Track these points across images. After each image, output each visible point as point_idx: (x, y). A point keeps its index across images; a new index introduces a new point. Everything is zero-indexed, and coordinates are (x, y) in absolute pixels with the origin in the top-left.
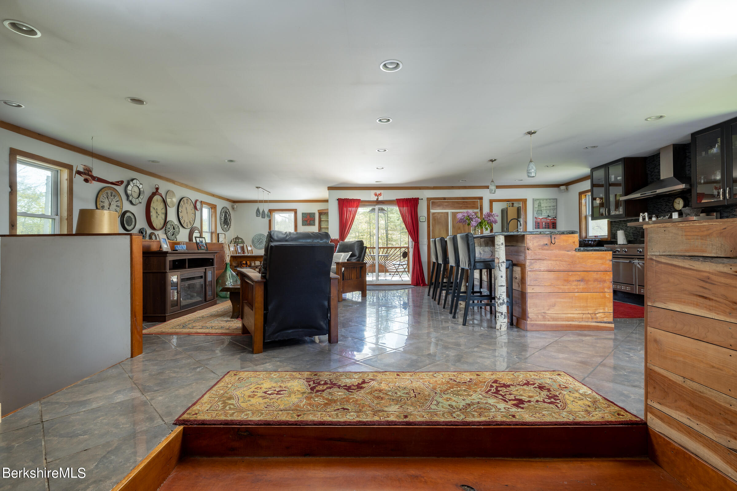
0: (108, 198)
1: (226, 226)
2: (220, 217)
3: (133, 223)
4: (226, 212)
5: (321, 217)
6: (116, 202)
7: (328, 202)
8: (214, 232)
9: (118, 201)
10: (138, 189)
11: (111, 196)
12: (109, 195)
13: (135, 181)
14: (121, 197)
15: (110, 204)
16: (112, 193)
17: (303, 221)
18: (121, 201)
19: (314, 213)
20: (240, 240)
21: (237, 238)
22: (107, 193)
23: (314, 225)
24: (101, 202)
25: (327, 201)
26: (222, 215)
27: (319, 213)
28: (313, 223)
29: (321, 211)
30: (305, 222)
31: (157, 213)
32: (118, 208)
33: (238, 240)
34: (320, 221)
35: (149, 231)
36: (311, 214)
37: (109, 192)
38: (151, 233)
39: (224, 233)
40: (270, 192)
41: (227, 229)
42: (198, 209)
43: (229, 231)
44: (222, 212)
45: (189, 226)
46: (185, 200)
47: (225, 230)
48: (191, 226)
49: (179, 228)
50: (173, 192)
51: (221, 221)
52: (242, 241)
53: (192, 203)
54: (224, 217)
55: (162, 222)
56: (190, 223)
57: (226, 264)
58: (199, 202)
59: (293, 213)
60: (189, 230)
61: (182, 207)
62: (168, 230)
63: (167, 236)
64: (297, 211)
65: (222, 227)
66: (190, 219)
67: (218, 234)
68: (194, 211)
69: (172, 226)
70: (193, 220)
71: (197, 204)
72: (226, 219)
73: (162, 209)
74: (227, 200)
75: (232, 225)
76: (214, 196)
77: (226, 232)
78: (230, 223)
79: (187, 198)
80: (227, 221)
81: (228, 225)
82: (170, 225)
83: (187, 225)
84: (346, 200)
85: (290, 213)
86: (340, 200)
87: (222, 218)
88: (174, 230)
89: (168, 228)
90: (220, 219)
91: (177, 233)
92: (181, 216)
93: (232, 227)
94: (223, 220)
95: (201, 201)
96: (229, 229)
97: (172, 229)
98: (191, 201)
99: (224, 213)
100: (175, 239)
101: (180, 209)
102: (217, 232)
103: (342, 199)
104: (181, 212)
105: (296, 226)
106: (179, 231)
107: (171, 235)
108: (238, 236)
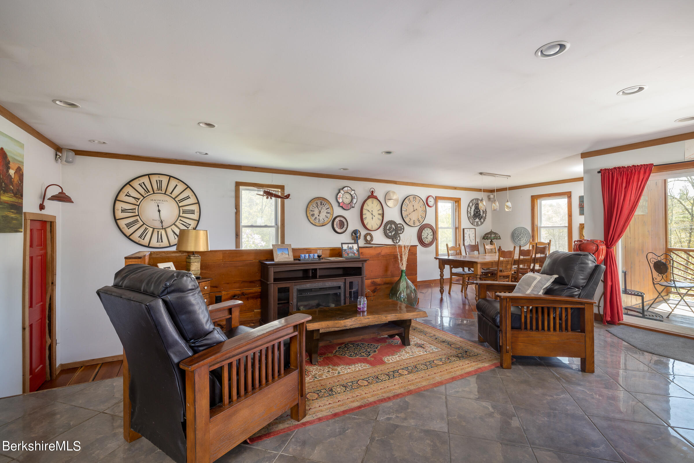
0: (317, 207)
1: (477, 220)
2: (467, 211)
3: (345, 226)
6: (326, 209)
8: (457, 228)
9: (328, 208)
10: (350, 195)
11: (321, 205)
12: (319, 204)
13: (346, 189)
14: (331, 205)
15: (320, 212)
16: (321, 203)
17: (582, 207)
18: (332, 208)
20: (493, 236)
21: (491, 233)
22: (317, 203)
24: (311, 211)
26: (471, 208)
31: (372, 214)
32: (328, 214)
33: (491, 235)
35: (363, 232)
37: (319, 202)
38: (367, 233)
39: (475, 227)
41: (479, 223)
42: (430, 205)
43: (483, 225)
44: (471, 204)
45: (417, 224)
46: (411, 198)
47: (475, 224)
48: (420, 224)
49: (403, 226)
50: (394, 193)
51: (469, 215)
52: (497, 236)
53: (422, 200)
54: (475, 210)
55: (379, 222)
56: (419, 220)
57: (402, 271)
58: (432, 198)
59: (566, 198)
60: (418, 228)
61: (407, 206)
62: (387, 229)
63: (386, 235)
64: (571, 195)
65: (471, 221)
66: (418, 216)
67: (464, 229)
68: (424, 208)
69: (393, 226)
70: (422, 217)
71: (428, 200)
72: (477, 212)
73: (378, 210)
74: (480, 190)
75: (487, 217)
76: (456, 188)
77: (477, 226)
78: (484, 217)
79: (414, 196)
80: (480, 214)
81: (481, 218)
82: (391, 225)
83: (414, 223)
84: (617, 171)
85: (561, 199)
86: (604, 172)
87: (470, 212)
88: (396, 229)
89: (388, 228)
90: (467, 213)
91: (401, 232)
92: (405, 214)
93: (486, 220)
94: (472, 214)
95: (436, 197)
96: (482, 223)
97: (393, 228)
98: (420, 199)
99: (474, 205)
100: (399, 238)
101: (404, 208)
102: (462, 227)
103: (607, 169)
104: (405, 211)
105: (570, 216)
106: (404, 230)
107: (392, 234)
108: (491, 230)
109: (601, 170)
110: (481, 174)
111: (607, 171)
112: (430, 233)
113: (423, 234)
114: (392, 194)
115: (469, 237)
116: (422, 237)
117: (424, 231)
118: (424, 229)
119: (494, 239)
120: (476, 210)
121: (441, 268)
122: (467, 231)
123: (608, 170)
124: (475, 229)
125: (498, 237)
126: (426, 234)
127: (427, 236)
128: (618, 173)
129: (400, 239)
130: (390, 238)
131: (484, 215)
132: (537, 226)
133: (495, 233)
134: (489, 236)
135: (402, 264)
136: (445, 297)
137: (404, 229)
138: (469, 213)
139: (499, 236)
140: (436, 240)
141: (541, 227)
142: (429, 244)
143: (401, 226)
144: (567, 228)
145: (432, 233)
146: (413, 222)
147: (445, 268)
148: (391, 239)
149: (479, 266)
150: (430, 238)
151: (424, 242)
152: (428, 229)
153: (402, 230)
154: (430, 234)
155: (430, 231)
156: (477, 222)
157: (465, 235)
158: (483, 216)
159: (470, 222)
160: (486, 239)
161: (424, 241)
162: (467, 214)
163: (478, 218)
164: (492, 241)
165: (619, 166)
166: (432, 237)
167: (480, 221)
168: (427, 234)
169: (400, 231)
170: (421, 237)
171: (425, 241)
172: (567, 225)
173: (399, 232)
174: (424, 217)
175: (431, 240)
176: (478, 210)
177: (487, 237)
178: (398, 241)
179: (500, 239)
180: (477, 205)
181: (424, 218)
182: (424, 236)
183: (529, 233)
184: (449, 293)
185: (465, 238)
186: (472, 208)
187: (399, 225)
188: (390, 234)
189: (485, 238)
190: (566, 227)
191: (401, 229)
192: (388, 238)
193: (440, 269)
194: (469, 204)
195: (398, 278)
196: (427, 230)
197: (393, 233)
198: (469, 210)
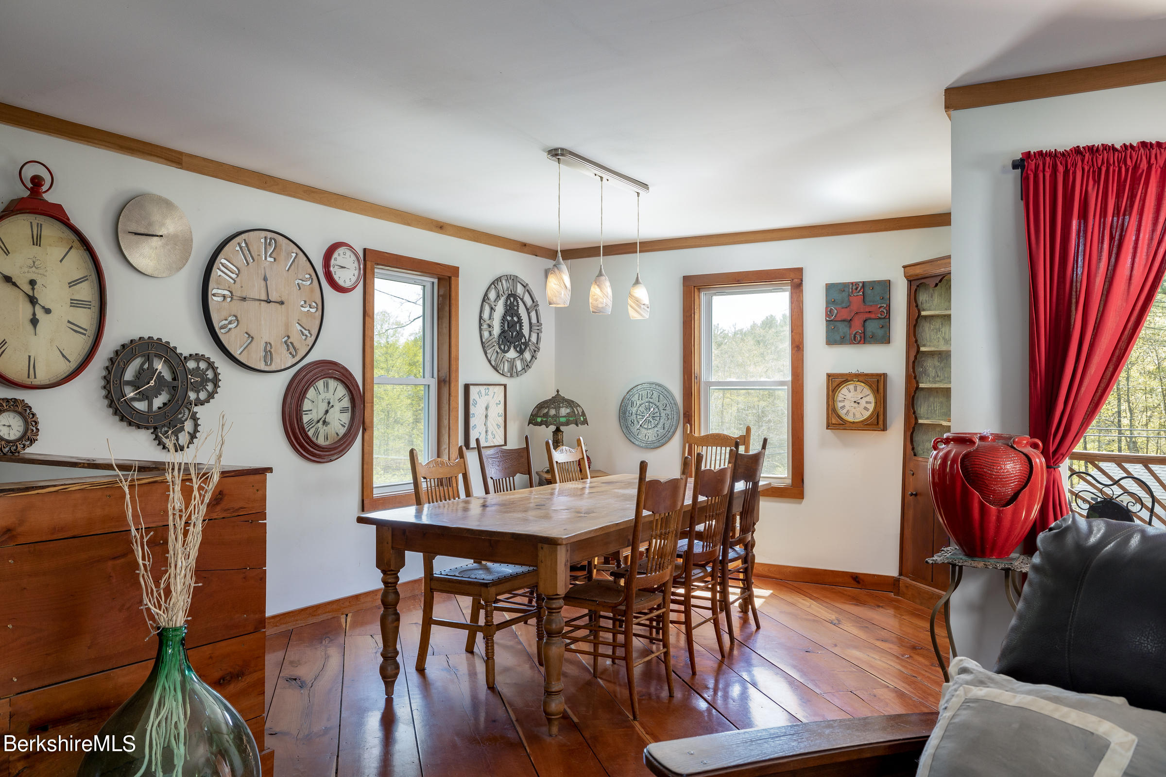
1: (512, 354)
2: (481, 317)
4: (513, 296)
5: (923, 297)
7: (948, 223)
8: (444, 381)
17: (832, 321)
19: (886, 286)
20: (564, 411)
21: (557, 400)
23: (886, 340)
25: (941, 219)
26: (492, 309)
27: (910, 282)
28: (880, 332)
29: (918, 271)
30: (843, 328)
31: (33, 301)
33: (558, 408)
34: (915, 321)
36: (868, 291)
39: (503, 380)
40: (645, 186)
41: (519, 365)
42: (341, 282)
43: (530, 371)
44: (492, 295)
45: (283, 358)
46: (257, 241)
47: (506, 370)
48: (297, 358)
49: (214, 369)
50: (167, 205)
51: (486, 334)
52: (576, 413)
53: (305, 259)
54: (504, 318)
55: (77, 346)
56: (290, 346)
57: (163, 636)
58: (349, 253)
59: (784, 291)
60: (281, 381)
61: (234, 276)
62: (128, 383)
63: (116, 412)
64: (802, 280)
65: (493, 358)
66: (287, 326)
67: (467, 387)
68: (312, 291)
69: (159, 366)
70: (306, 332)
71: (333, 262)
72: (512, 325)
73: (72, 284)
74: (523, 247)
75: (542, 345)
76: (441, 227)
77: (511, 376)
78: (533, 343)
79: (269, 235)
80: (520, 334)
81: (523, 347)
82: (148, 359)
83: (268, 355)
84: (1083, 161)
85: (770, 291)
86: (1037, 167)
87: (488, 322)
88: (174, 379)
89: (129, 375)
90: (481, 325)
91: (203, 396)
92: (224, 314)
93: (539, 355)
94: (496, 331)
95: (365, 250)
96: (527, 366)
97: (160, 377)
98: (296, 249)
99: (502, 300)
100: (188, 426)
101: (218, 283)
102: (463, 378)
103: (1049, 154)
104: (224, 297)
105: (798, 347)
106: (216, 385)
107: (150, 405)
108: (558, 391)
109: (1027, 155)
110: (556, 153)
111: (1048, 159)
112: (340, 400)
113: (307, 405)
114: (156, 215)
115: (486, 416)
116: (306, 419)
117: (311, 393)
118: (310, 383)
119: (567, 424)
120: (509, 318)
121: (389, 564)
122: (479, 393)
123: (1054, 156)
124: (505, 386)
125: (579, 418)
126: (323, 407)
127: (327, 412)
128: (1086, 168)
129: (196, 431)
130: (139, 427)
131: (534, 338)
132: (698, 378)
133: (571, 404)
134: (553, 412)
135: (168, 592)
136: (404, 696)
137: (216, 381)
138: (485, 326)
139: (583, 414)
140: (364, 430)
141: (709, 384)
142: (335, 449)
143: (203, 365)
144: (786, 387)
145: (346, 403)
146: (265, 350)
147: (403, 565)
148: (147, 428)
149: (562, 557)
150: (339, 421)
151: (314, 439)
152: (332, 383)
153: (210, 387)
154: (338, 407)
155: (341, 391)
156: (512, 362)
157: (472, 410)
158: (529, 340)
159: (490, 361)
160: (540, 424)
161: (310, 434)
162: (480, 330)
163: (515, 348)
164: (558, 430)
165: (1090, 144)
166: (346, 418)
167: (522, 360)
168: (326, 404)
169: (198, 392)
170: (300, 419)
171: (317, 433)
172: (789, 378)
173: (192, 396)
174: (315, 333)
175: (342, 431)
176: (515, 319)
177: (546, 415)
178: (183, 438)
179: (585, 422)
180: (512, 299)
181: (313, 338)
182: (314, 411)
183: (676, 404)
184: (421, 669)
185: (473, 422)
186: (497, 308)
187: (191, 365)
188: (141, 406)
189: (539, 420)
190: (782, 383)
191: (205, 380)
192: (130, 424)
193: (384, 572)
194: (486, 295)
195: (142, 672)
196: (327, 386)
197: (158, 402)
198: (486, 315)
